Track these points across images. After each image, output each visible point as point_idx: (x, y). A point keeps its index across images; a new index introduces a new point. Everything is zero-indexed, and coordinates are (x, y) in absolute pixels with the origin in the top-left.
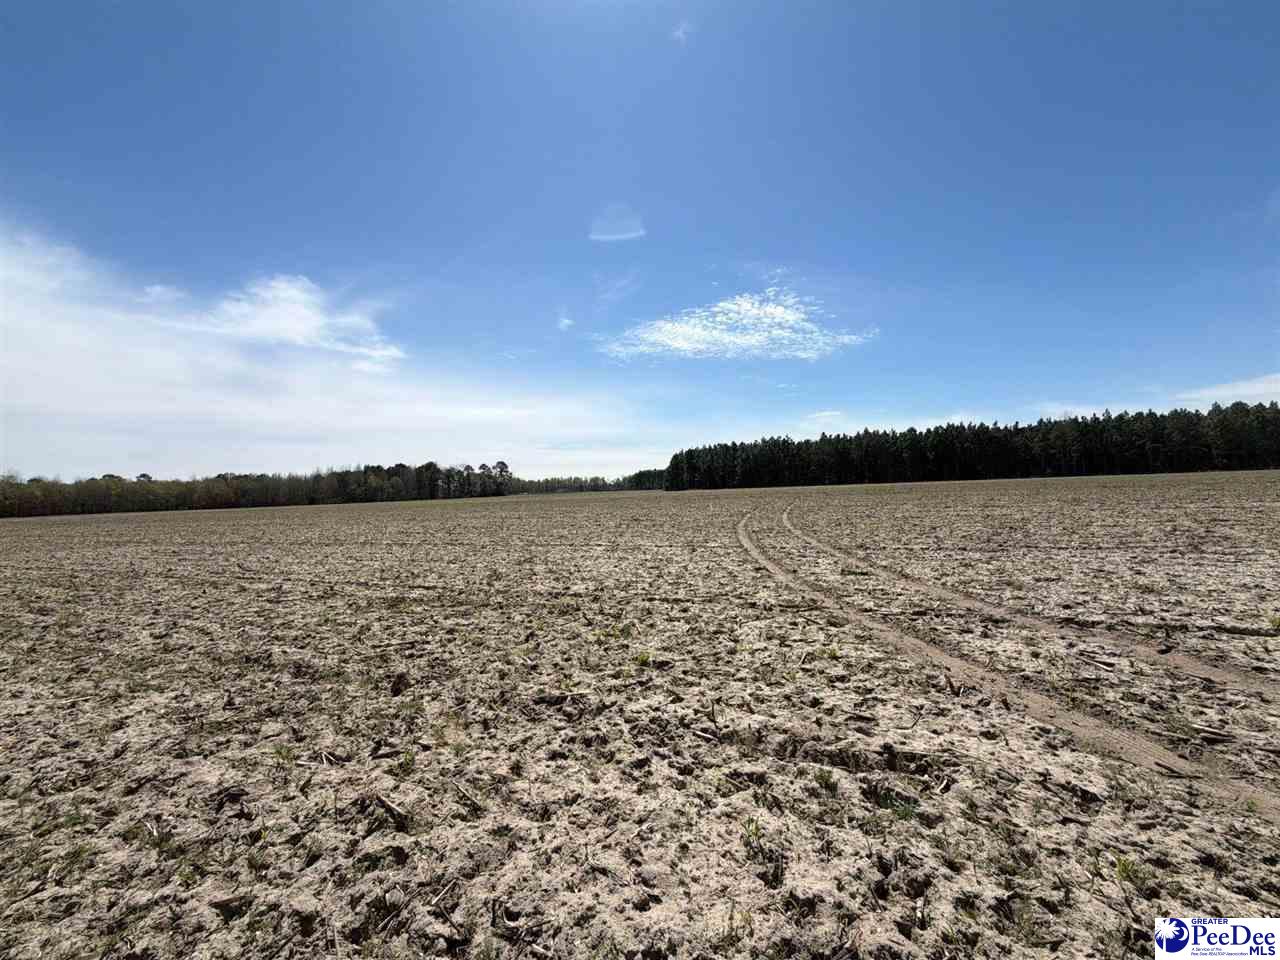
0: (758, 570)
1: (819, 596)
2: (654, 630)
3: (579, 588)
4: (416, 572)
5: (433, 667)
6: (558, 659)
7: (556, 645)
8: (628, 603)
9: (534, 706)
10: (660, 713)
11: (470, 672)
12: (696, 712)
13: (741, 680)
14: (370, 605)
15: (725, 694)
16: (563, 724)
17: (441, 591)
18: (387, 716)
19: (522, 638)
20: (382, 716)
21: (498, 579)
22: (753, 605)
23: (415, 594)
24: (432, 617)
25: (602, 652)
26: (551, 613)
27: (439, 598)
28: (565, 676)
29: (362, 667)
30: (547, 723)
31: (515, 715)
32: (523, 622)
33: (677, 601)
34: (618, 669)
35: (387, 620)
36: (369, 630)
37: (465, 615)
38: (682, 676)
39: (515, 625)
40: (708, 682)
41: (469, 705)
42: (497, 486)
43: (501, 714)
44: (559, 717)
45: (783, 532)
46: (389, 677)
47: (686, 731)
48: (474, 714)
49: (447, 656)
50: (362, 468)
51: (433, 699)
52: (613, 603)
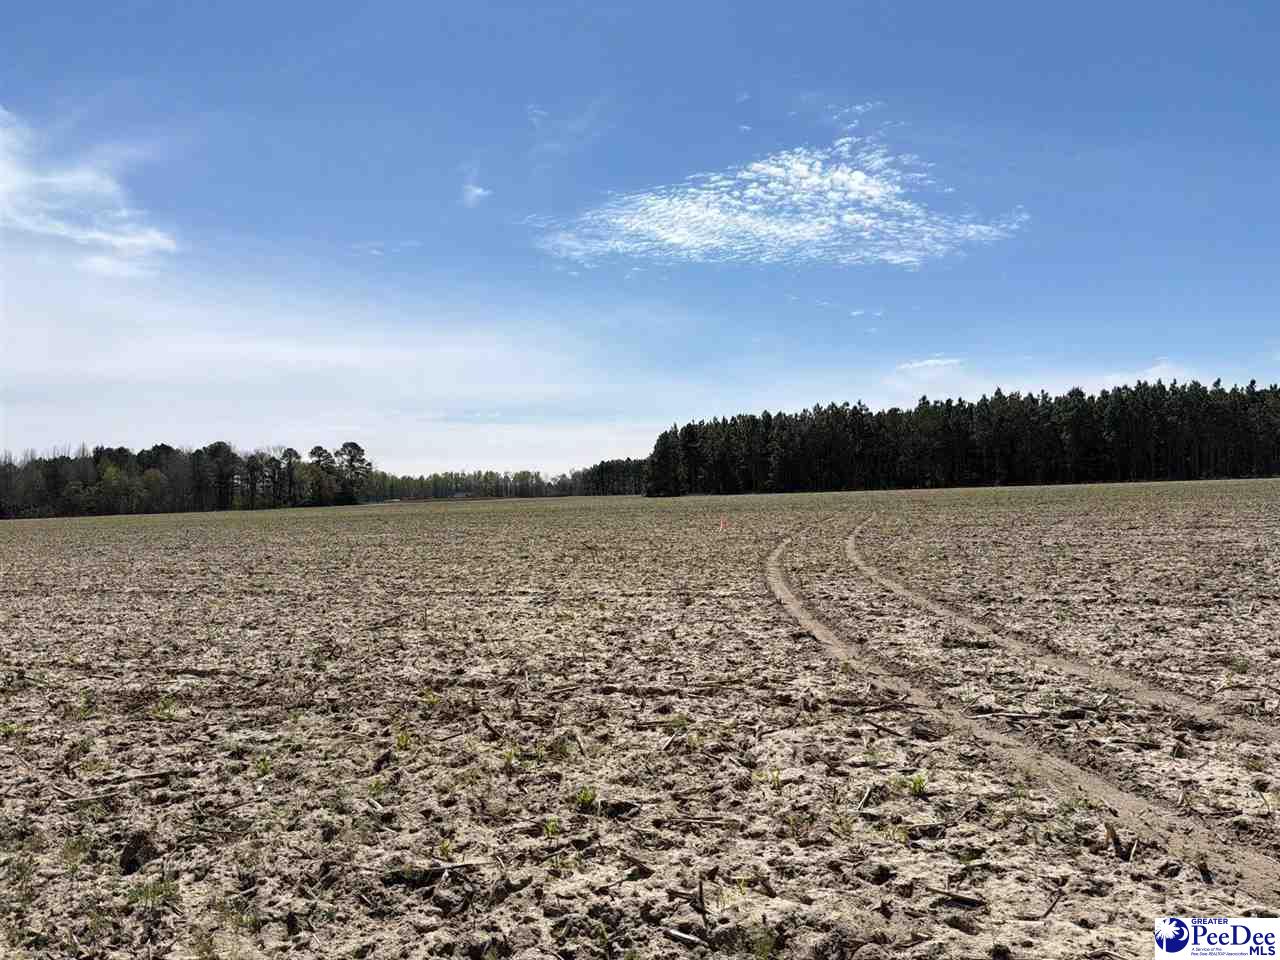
0: (796, 637)
1: (902, 685)
2: (608, 747)
3: (481, 670)
4: (182, 643)
5: (201, 819)
6: (432, 802)
7: (430, 777)
8: (566, 697)
9: (384, 890)
10: (607, 898)
11: (268, 828)
12: (672, 895)
13: (756, 835)
14: (90, 705)
15: (725, 862)
16: (433, 920)
17: (226, 679)
18: (110, 910)
19: (370, 764)
20: (100, 911)
21: (333, 657)
22: (786, 701)
23: (178, 685)
24: (205, 727)
25: (512, 789)
26: (425, 717)
27: (221, 691)
28: (443, 833)
29: (69, 820)
30: (405, 918)
31: (347, 905)
32: (372, 735)
33: (652, 693)
34: (538, 818)
35: (122, 733)
36: (86, 751)
37: (266, 723)
38: (652, 830)
39: (357, 740)
40: (698, 841)
41: (262, 889)
42: (343, 486)
43: (321, 904)
44: (426, 908)
45: (848, 571)
46: (117, 838)
47: (653, 929)
48: (271, 904)
49: (228, 799)
50: (90, 452)
51: (198, 879)
52: (540, 697)
